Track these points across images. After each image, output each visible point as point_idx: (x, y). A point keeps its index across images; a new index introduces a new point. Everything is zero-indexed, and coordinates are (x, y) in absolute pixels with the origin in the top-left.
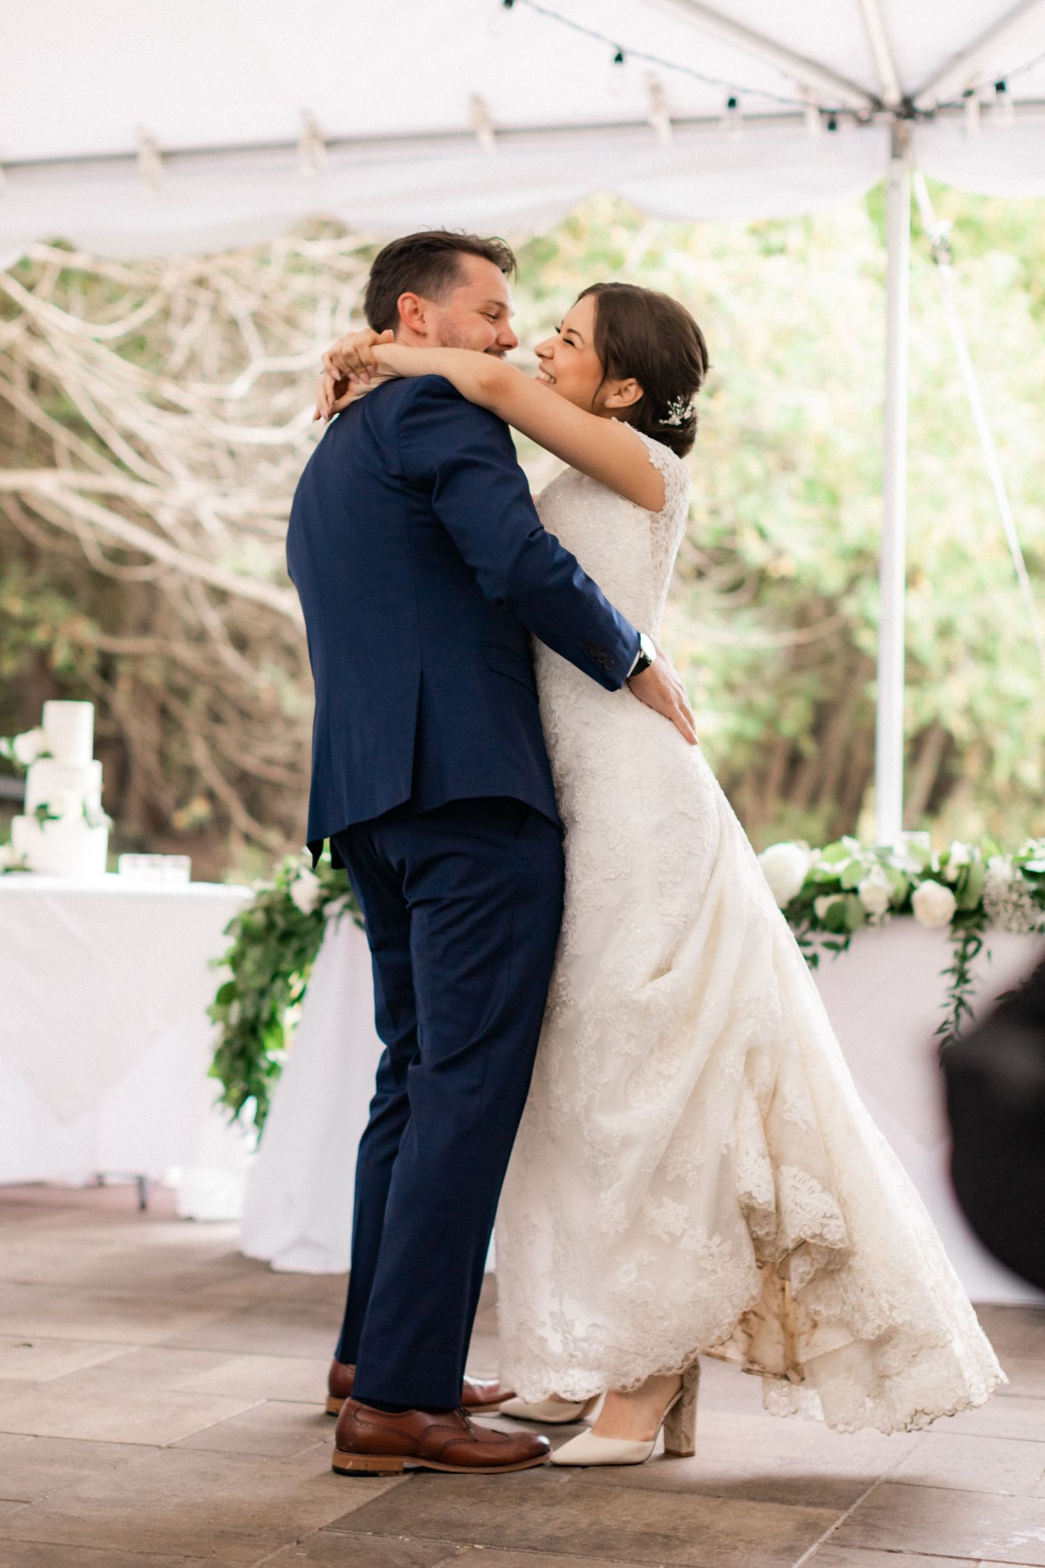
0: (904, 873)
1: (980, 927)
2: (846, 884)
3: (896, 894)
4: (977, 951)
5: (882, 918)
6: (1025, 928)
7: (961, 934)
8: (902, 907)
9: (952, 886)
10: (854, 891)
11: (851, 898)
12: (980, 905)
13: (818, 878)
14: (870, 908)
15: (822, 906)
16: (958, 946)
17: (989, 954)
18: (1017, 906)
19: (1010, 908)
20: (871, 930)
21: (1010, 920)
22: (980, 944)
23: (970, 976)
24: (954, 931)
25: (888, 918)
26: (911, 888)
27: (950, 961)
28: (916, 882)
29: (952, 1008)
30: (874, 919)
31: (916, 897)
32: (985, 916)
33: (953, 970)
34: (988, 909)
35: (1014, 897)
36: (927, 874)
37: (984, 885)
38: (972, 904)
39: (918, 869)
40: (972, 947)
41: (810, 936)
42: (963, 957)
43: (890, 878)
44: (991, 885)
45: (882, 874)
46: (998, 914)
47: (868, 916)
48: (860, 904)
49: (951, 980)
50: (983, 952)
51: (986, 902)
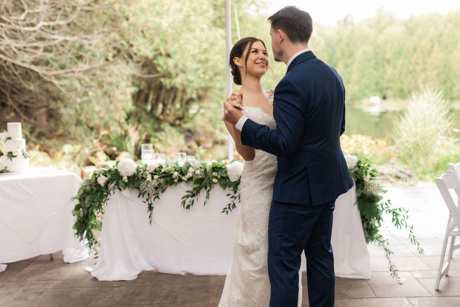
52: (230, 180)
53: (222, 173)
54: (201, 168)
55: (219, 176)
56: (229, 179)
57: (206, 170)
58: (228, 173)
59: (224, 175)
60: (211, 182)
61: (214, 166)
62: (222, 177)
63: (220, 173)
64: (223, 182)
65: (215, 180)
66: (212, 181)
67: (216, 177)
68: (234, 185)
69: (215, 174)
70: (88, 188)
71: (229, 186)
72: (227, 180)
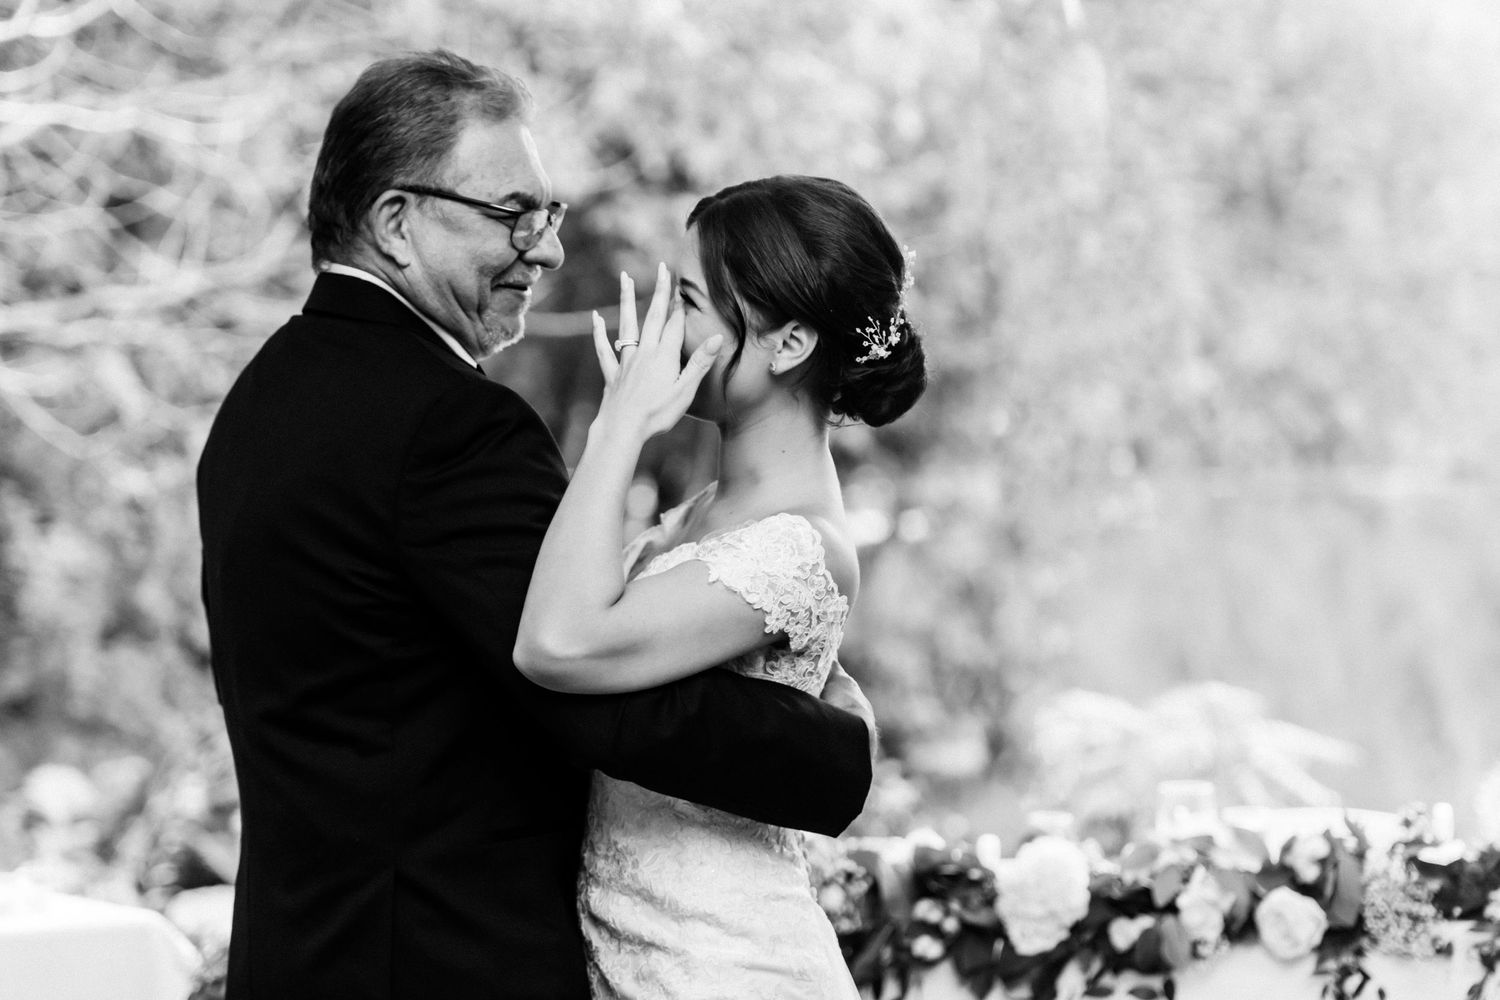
0: (1241, 876)
1: (1359, 953)
2: (1160, 899)
3: (1232, 908)
4: (1360, 990)
5: (1217, 947)
7: (1331, 965)
8: (1241, 929)
9: (1313, 892)
10: (1172, 908)
11: (1169, 922)
12: (1361, 920)
13: (1117, 893)
14: (1196, 935)
15: (1125, 933)
16: (1330, 983)
17: (1379, 994)
18: (1416, 919)
19: (1406, 922)
20: (1201, 965)
21: (1406, 940)
22: (1366, 978)
24: (1321, 961)
25: (1225, 947)
26: (1254, 901)
28: (1261, 890)
30: (1203, 950)
31: (1263, 913)
32: (1366, 933)
34: (1371, 924)
35: (1410, 906)
36: (1280, 873)
37: (1361, 889)
38: (1348, 920)
39: (1254, 865)
40: (1353, 982)
41: (1107, 980)
43: (1224, 887)
44: (1372, 890)
45: (1211, 880)
46: (1386, 929)
47: (1194, 946)
48: (1181, 929)
50: (1370, 990)
51: (1368, 913)
52: (1009, 947)
53: (965, 903)
54: (849, 877)
55: (951, 925)
56: (1006, 939)
57: (874, 890)
58: (1003, 907)
59: (980, 918)
60: (904, 957)
61: (924, 867)
62: (967, 928)
63: (955, 906)
64: (972, 955)
65: (927, 947)
66: (908, 950)
67: (935, 930)
68: (1035, 972)
69: (926, 910)
71: (1010, 981)
72: (999, 946)
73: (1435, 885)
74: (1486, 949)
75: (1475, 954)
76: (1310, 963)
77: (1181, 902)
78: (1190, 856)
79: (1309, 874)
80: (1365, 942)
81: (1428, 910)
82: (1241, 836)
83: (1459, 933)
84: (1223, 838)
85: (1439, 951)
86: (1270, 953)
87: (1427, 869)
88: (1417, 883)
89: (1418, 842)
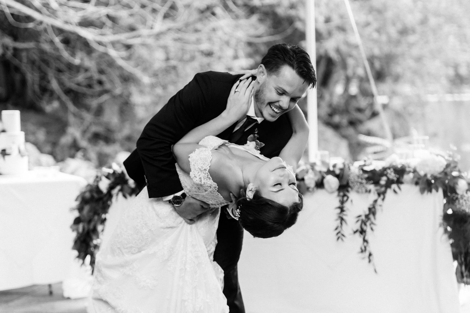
0: (320, 172)
1: (347, 191)
2: (299, 177)
3: (318, 180)
4: (347, 200)
5: (313, 189)
6: (364, 190)
7: (342, 194)
8: (320, 185)
9: (337, 176)
10: (302, 179)
11: (302, 182)
12: (348, 183)
14: (309, 186)
16: (340, 198)
17: (352, 201)
18: (361, 183)
19: (359, 184)
20: (309, 193)
21: (359, 188)
22: (348, 197)
23: (345, 209)
24: (339, 192)
25: (315, 189)
26: (323, 178)
27: (338, 204)
28: (325, 175)
29: (339, 221)
30: (310, 189)
31: (325, 181)
32: (349, 187)
33: (339, 208)
34: (351, 184)
35: (360, 180)
36: (329, 172)
37: (349, 176)
38: (345, 183)
39: (325, 170)
40: (345, 198)
42: (342, 202)
43: (315, 174)
44: (351, 176)
45: (313, 173)
46: (354, 186)
47: (308, 189)
48: (305, 184)
49: (339, 211)
50: (349, 200)
51: (350, 182)
70: (88, 195)
73: (366, 176)
74: (379, 191)
75: (376, 193)
76: (336, 193)
77: (306, 178)
78: (309, 167)
79: (338, 172)
80: (349, 189)
81: (364, 181)
82: (324, 163)
83: (371, 187)
84: (319, 163)
85: (366, 191)
86: (327, 190)
87: (365, 172)
88: (362, 175)
89: (365, 165)
